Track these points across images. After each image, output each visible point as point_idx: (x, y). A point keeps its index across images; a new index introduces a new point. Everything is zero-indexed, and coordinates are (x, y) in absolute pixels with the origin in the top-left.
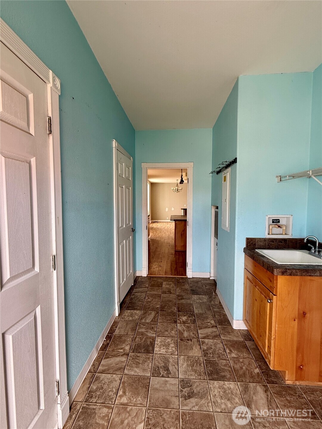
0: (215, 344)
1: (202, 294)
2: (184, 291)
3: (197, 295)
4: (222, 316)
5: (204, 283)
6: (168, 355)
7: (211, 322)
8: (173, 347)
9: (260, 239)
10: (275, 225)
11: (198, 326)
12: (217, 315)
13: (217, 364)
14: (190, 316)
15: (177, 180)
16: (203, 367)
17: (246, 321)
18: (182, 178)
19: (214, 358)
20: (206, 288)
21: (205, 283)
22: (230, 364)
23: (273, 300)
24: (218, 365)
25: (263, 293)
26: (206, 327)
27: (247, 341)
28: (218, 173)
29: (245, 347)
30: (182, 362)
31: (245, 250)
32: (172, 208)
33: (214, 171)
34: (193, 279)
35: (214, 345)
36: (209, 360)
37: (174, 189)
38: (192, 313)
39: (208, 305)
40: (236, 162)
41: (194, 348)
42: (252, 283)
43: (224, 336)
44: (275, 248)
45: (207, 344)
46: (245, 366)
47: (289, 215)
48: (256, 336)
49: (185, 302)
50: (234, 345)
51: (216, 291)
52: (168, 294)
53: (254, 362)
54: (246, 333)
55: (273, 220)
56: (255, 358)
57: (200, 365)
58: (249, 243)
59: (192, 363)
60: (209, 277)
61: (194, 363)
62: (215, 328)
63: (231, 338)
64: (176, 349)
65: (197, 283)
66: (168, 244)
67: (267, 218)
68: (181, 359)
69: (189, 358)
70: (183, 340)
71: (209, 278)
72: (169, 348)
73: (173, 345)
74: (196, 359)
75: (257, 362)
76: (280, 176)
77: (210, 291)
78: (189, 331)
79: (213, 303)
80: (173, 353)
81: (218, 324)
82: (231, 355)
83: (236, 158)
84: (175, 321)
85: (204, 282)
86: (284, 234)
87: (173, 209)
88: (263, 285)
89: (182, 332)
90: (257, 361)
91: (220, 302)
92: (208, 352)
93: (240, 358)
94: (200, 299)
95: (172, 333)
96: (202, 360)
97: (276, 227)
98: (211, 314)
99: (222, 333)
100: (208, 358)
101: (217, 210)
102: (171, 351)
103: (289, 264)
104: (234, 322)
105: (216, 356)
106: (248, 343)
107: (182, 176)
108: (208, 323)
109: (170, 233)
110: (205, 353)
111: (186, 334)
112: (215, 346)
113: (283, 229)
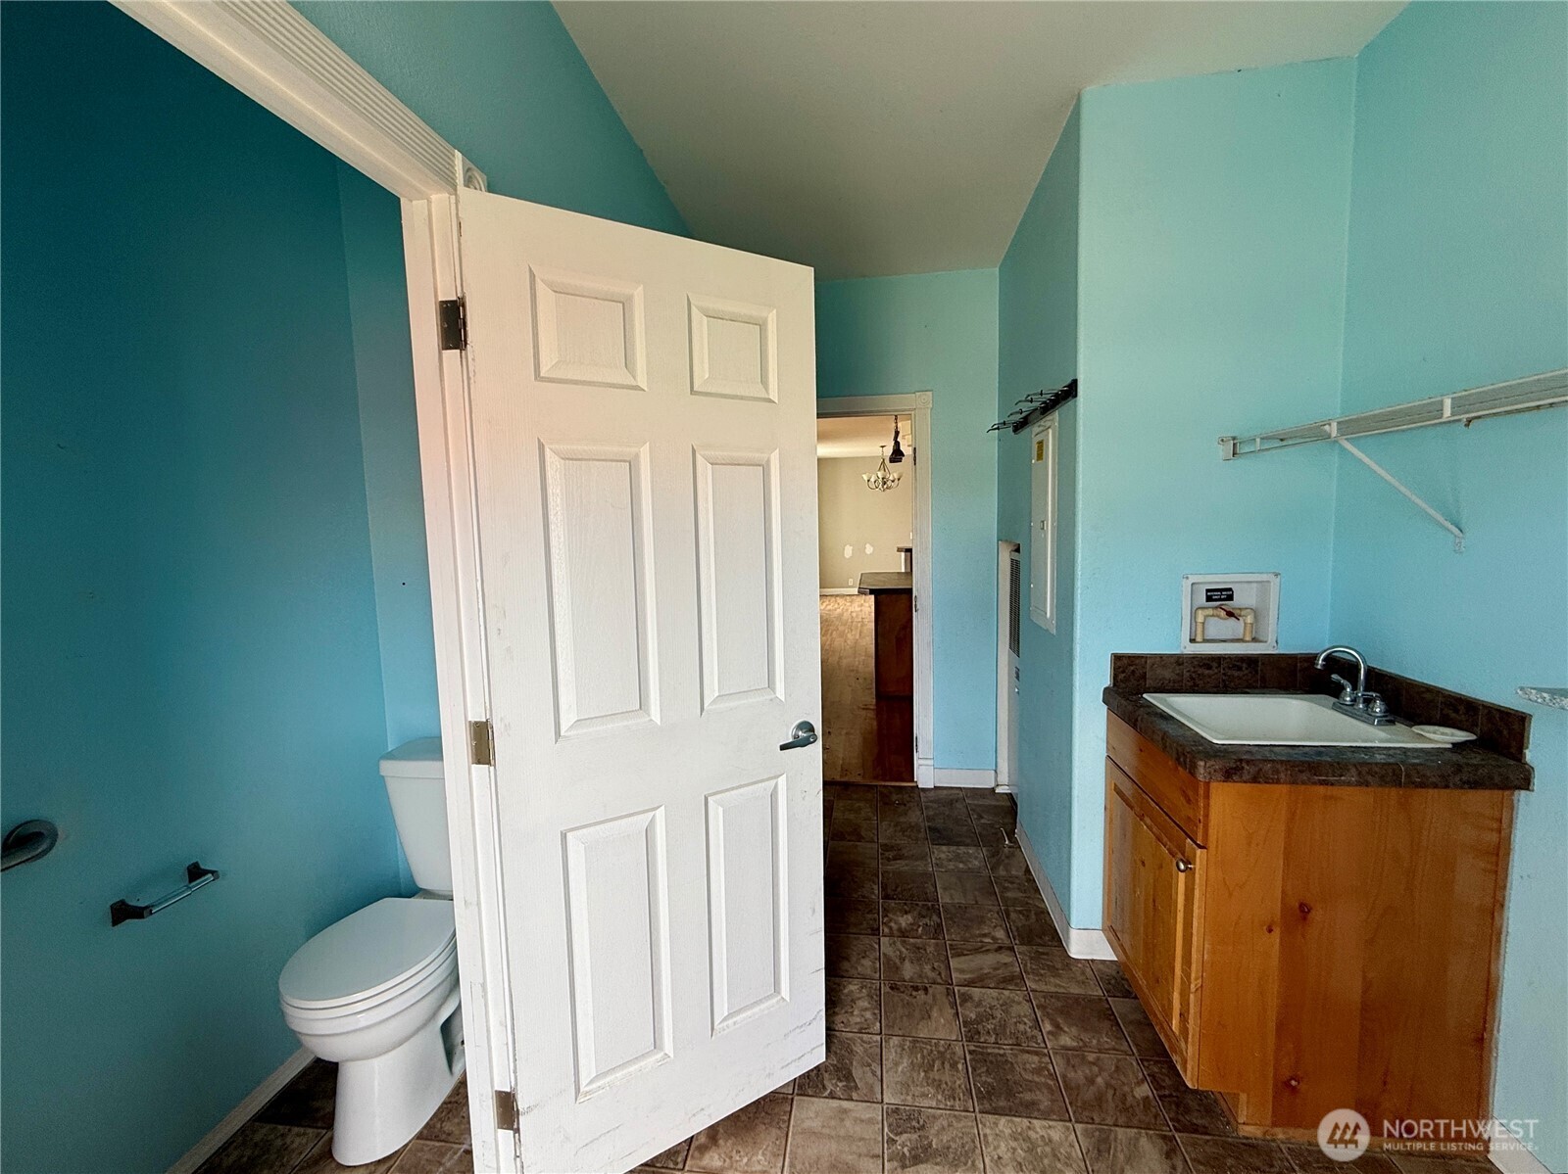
0: (1006, 1006)
1: (968, 841)
2: (903, 831)
3: (948, 845)
4: (1033, 917)
5: (976, 805)
6: (851, 1035)
7: (993, 933)
8: (866, 1009)
9: (1162, 658)
10: (1217, 608)
11: (951, 945)
12: (1015, 911)
13: (1009, 1065)
14: (924, 912)
15: (883, 447)
16: (962, 1074)
17: (1112, 932)
18: (897, 444)
19: (999, 1048)
20: (983, 821)
21: (980, 806)
22: (1051, 1068)
23: (1195, 864)
24: (1012, 1069)
25: (1165, 839)
26: (977, 951)
27: (1114, 996)
28: (1018, 427)
29: (1109, 1015)
30: (894, 1054)
31: (1108, 696)
32: (868, 546)
33: (1004, 423)
34: (940, 792)
35: (1001, 1006)
36: (982, 1054)
37: (873, 480)
38: (930, 904)
39: (988, 879)
40: (1076, 396)
41: (935, 1014)
42: (1132, 808)
43: (1037, 978)
44: (1215, 690)
45: (979, 1004)
46: (1105, 1074)
47: (1267, 573)
48: (1143, 983)
49: (906, 868)
50: (1070, 1009)
51: (1014, 833)
52: (849, 841)
53: (1135, 1064)
54: (1114, 973)
55: (1208, 591)
56: (1138, 1050)
57: (954, 1066)
58: (1123, 672)
59: (926, 1061)
60: (993, 785)
61: (934, 1061)
62: (1008, 952)
63: (1060, 986)
64: (875, 1014)
65: (951, 804)
66: (852, 674)
67: (1187, 585)
68: (891, 1045)
69: (918, 1045)
70: (898, 989)
71: (993, 789)
72: (852, 1012)
73: (866, 1004)
74: (942, 1049)
75: (1146, 1064)
76: (1234, 438)
77: (996, 834)
78: (919, 959)
79: (1002, 872)
80: (866, 1026)
81: (1017, 942)
82: (1056, 1039)
83: (1074, 383)
84: (872, 929)
85: (976, 802)
86: (1248, 638)
87: (869, 549)
88: (1165, 812)
89: (895, 963)
90: (1147, 1060)
91: (1028, 871)
92: (980, 1027)
93: (1086, 1049)
94: (958, 858)
95: (863, 965)
96: (959, 1050)
97: (1218, 616)
98: (996, 908)
99: (1030, 970)
100: (979, 1047)
101: (1016, 556)
102: (858, 1020)
103: (1251, 743)
104: (1074, 934)
105: (1006, 1042)
106: (1118, 1005)
107: (897, 433)
108: (985, 935)
109: (861, 632)
110: (972, 1031)
111: (908, 971)
112: (1006, 1012)
113: (1245, 623)
